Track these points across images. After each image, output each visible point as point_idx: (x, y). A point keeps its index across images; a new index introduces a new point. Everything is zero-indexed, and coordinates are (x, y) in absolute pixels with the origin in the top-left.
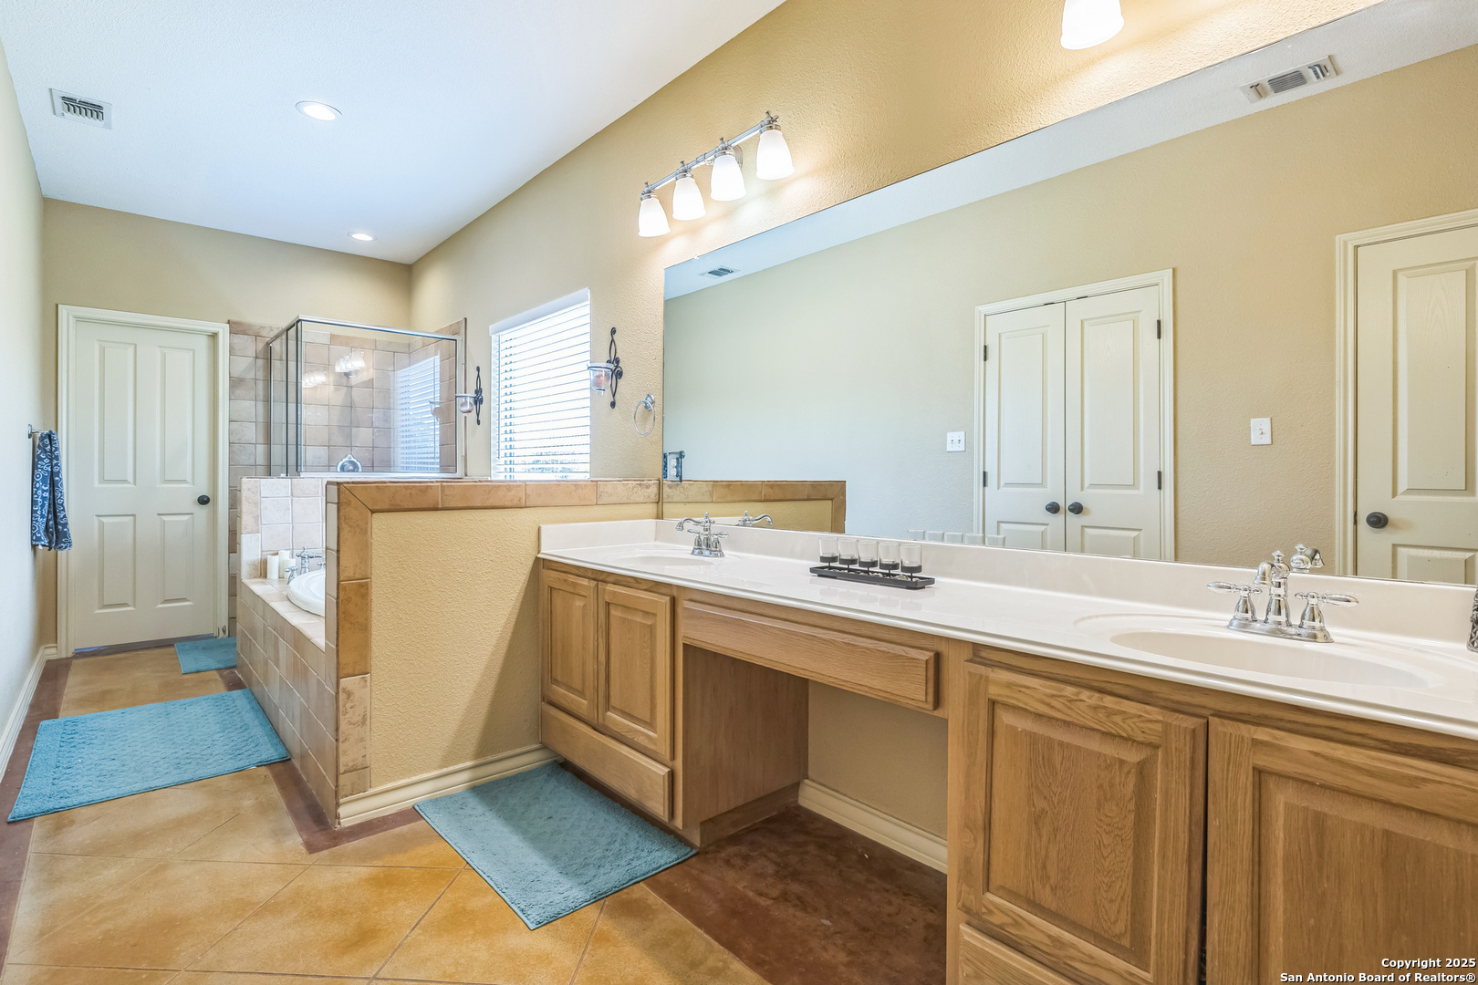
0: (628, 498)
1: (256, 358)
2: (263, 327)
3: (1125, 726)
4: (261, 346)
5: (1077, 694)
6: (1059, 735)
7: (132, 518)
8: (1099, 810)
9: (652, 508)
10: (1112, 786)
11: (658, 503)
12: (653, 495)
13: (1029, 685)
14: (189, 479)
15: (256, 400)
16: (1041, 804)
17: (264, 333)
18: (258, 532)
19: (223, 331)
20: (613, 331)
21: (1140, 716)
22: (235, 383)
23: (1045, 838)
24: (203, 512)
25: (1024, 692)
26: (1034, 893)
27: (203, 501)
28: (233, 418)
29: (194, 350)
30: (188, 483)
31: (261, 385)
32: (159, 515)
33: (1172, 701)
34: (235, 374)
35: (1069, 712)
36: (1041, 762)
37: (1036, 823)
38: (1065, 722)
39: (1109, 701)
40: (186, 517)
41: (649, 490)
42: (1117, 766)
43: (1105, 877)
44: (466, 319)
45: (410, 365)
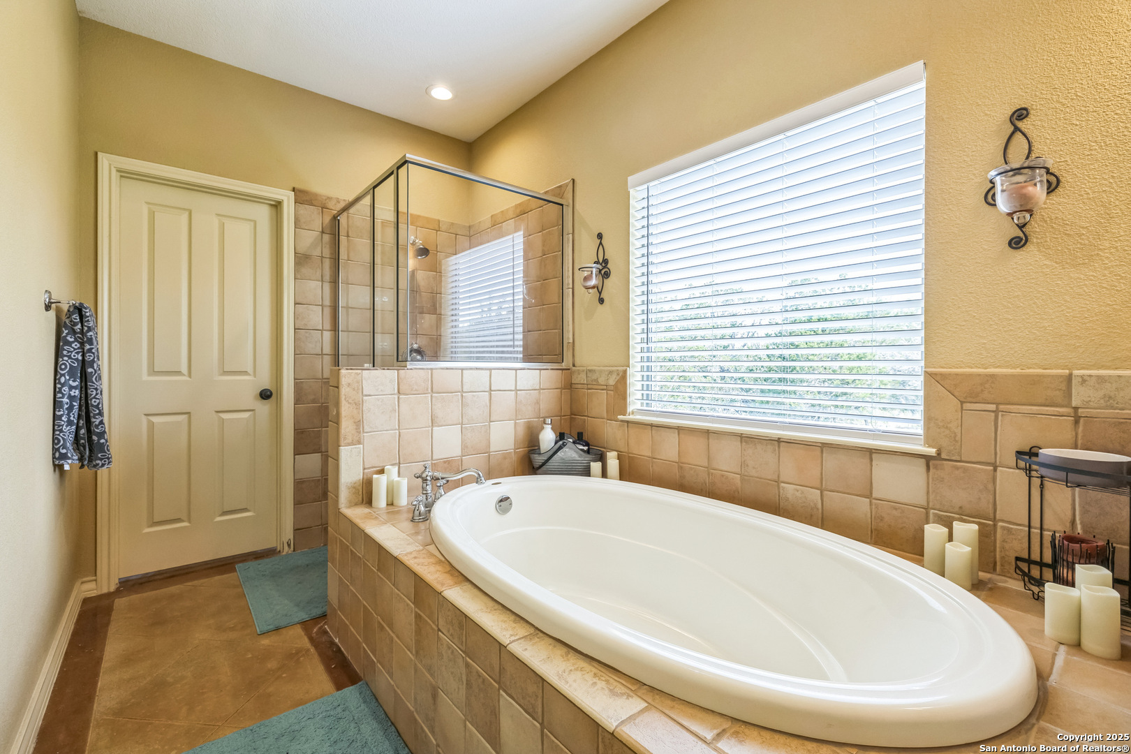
1: (323, 232)
2: (329, 198)
4: (327, 219)
7: (185, 417)
14: (250, 370)
15: (322, 281)
17: (331, 205)
18: (359, 443)
19: (288, 198)
20: (1020, 115)
22: (302, 259)
24: (264, 408)
27: (265, 395)
28: (297, 301)
29: (255, 222)
30: (249, 375)
31: (327, 263)
32: (217, 412)
34: (301, 250)
40: (246, 415)
44: (573, 180)
45: (470, 248)
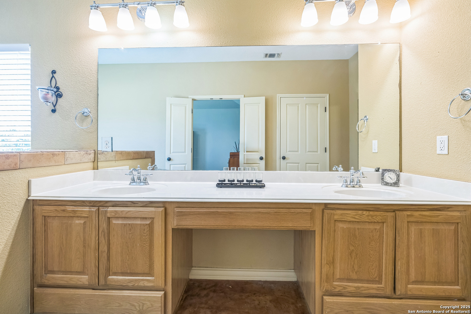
0: (80, 160)
3: (377, 219)
5: (362, 213)
6: (357, 226)
8: (369, 245)
9: (91, 165)
10: (373, 236)
11: (94, 162)
12: (92, 158)
13: (348, 213)
16: (352, 248)
20: (54, 72)
21: (380, 215)
23: (353, 258)
25: (346, 216)
26: (350, 276)
33: (384, 209)
35: (361, 219)
36: (352, 236)
37: (350, 255)
38: (358, 222)
39: (371, 213)
41: (90, 156)
42: (374, 230)
43: (371, 263)
